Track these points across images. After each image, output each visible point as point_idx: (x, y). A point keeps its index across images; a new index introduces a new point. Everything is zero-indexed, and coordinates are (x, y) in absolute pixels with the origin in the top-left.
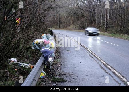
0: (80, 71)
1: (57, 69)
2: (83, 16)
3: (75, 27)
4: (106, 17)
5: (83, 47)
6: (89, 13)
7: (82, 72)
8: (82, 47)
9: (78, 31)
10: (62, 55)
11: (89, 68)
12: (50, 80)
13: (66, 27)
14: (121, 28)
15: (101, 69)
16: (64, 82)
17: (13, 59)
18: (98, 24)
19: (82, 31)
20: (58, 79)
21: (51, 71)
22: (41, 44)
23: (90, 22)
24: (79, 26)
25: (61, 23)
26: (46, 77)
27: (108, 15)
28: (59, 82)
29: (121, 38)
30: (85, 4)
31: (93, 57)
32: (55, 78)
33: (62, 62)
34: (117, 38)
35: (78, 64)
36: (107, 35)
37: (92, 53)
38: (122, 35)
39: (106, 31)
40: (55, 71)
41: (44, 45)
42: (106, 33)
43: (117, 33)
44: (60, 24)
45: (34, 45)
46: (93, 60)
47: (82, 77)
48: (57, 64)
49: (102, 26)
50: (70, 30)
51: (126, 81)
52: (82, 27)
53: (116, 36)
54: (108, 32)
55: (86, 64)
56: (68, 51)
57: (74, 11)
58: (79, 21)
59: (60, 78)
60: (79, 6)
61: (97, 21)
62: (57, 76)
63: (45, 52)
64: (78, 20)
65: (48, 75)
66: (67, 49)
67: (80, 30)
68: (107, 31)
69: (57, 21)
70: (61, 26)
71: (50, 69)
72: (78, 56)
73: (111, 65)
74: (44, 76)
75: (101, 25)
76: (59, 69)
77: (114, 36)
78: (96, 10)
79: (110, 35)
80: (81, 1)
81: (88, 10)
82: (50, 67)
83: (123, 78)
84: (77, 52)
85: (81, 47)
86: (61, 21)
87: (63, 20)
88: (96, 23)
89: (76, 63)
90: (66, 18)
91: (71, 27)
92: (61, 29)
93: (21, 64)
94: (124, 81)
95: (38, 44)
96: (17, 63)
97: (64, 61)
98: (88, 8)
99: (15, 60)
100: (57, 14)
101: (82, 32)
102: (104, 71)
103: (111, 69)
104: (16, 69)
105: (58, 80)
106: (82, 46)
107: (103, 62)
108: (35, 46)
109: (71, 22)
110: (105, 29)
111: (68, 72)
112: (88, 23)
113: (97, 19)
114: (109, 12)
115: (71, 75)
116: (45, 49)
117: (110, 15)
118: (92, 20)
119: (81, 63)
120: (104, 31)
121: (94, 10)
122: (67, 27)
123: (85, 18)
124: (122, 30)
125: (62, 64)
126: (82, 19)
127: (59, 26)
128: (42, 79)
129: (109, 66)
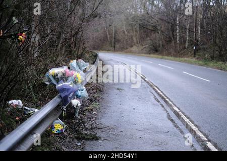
0: (130, 122)
1: (91, 118)
2: (155, 29)
3: (141, 48)
4: (194, 31)
5: (148, 82)
6: (166, 24)
7: (132, 124)
8: (145, 84)
9: (146, 55)
10: (105, 96)
11: (146, 119)
12: (71, 136)
13: (125, 49)
14: (221, 50)
15: (168, 120)
16: (96, 140)
17: (15, 102)
18: (181, 43)
19: (152, 55)
20: (86, 134)
21: (78, 121)
22: (59, 76)
23: (168, 39)
24: (148, 47)
25: (117, 41)
26: (66, 131)
27: (199, 28)
28: (88, 139)
29: (218, 68)
30: (159, 8)
31: (159, 100)
32: (82, 134)
33: (101, 108)
34: (211, 67)
35: (130, 112)
36: (195, 63)
37: (161, 93)
38: (221, 63)
39: (194, 57)
40: (83, 123)
41: (64, 77)
42: (194, 60)
43: (213, 60)
44: (115, 43)
45: (49, 78)
46: (158, 105)
47: (129, 133)
48: (92, 110)
49: (188, 48)
50: (132, 53)
51: (206, 141)
52: (153, 48)
53: (211, 64)
54: (198, 58)
55: (143, 111)
56: (118, 89)
57: (140, 20)
58: (148, 38)
59: (91, 134)
60: (149, 12)
61: (180, 38)
62: (86, 129)
63: (63, 90)
64: (147, 36)
65: (70, 128)
66: (117, 87)
67: (150, 54)
68: (197, 56)
69: (111, 37)
70: (117, 46)
71: (76, 118)
72: (133, 97)
73: (187, 114)
74: (62, 130)
75: (187, 46)
76: (94, 119)
77: (206, 64)
78: (178, 19)
79: (201, 62)
80: (153, 4)
81: (164, 19)
82: (77, 115)
83: (202, 136)
84: (134, 91)
85: (143, 84)
86: (117, 38)
87: (120, 36)
88: (178, 42)
89: (126, 109)
90: (126, 33)
91: (134, 48)
92: (117, 51)
93: (27, 110)
94: (203, 141)
95: (55, 76)
96: (22, 109)
97: (107, 106)
98: (164, 15)
99: (19, 103)
100: (110, 26)
101: (153, 57)
102: (172, 123)
103: (187, 120)
104: (17, 118)
105: (86, 137)
106: (145, 81)
107: (175, 108)
108: (49, 80)
109: (135, 39)
110: (193, 52)
111: (107, 124)
112: (164, 42)
113: (180, 35)
114: (201, 23)
115: (111, 129)
116: (64, 84)
117: (202, 27)
118: (172, 36)
119: (135, 110)
120: (191, 56)
121: (175, 20)
122: (127, 48)
123: (158, 33)
124: (222, 55)
125: (102, 110)
126: (155, 35)
127: (114, 47)
128: (58, 134)
129: (183, 116)
